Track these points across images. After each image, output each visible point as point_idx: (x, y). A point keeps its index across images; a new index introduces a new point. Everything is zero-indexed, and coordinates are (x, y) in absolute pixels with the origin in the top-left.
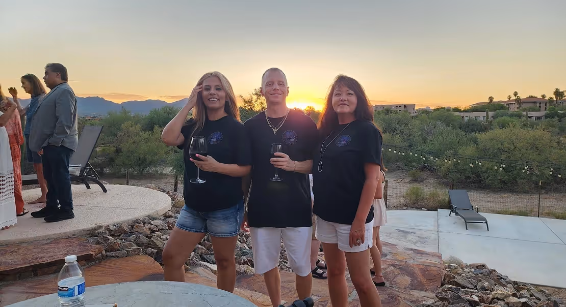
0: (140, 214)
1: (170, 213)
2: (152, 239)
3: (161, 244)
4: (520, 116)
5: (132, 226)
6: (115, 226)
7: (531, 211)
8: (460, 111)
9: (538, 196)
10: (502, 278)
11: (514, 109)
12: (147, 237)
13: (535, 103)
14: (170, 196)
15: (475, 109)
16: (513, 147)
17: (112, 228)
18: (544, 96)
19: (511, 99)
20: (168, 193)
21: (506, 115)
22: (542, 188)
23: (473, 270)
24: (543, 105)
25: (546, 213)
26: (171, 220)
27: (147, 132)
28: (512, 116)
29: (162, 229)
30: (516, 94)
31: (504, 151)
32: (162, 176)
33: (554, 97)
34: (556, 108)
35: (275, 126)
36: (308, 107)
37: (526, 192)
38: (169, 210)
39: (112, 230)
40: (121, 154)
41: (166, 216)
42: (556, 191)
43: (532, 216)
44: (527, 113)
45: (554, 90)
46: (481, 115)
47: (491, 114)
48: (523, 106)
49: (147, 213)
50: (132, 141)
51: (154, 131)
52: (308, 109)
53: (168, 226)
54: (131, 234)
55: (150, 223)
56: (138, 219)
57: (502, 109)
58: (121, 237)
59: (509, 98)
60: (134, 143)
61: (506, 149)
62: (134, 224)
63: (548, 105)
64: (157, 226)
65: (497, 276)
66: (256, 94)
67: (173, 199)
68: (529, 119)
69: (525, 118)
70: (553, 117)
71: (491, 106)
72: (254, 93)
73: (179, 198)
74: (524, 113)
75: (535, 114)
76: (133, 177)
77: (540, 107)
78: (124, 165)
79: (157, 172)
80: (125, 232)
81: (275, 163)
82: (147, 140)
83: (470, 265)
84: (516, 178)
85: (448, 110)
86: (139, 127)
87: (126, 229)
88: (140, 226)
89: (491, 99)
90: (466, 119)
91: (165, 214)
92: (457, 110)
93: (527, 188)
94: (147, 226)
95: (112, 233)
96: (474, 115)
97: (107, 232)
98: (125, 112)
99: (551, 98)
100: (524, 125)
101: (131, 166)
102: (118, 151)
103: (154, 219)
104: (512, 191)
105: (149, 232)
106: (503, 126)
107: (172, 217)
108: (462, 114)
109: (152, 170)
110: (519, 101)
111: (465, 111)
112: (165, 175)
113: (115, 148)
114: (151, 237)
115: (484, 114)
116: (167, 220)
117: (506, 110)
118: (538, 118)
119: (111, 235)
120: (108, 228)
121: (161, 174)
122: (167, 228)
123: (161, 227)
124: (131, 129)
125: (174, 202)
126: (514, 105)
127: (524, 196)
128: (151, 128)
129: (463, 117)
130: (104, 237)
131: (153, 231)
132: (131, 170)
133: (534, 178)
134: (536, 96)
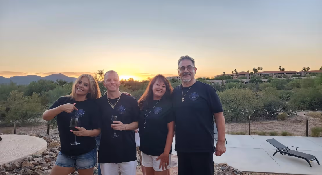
0: (26, 154)
1: (47, 152)
2: (35, 171)
3: (41, 173)
4: (238, 82)
5: (21, 163)
6: (9, 164)
7: (246, 132)
8: (209, 79)
9: (248, 124)
10: (235, 171)
11: (235, 78)
12: (32, 169)
13: (245, 75)
14: (46, 140)
15: (217, 78)
16: (235, 99)
17: (7, 166)
18: (248, 72)
19: (234, 73)
20: (44, 138)
21: (231, 81)
22: (250, 119)
23: (220, 167)
24: (248, 76)
25: (253, 132)
26: (47, 156)
27: (28, 97)
28: (234, 81)
29: (42, 163)
30: (235, 70)
31: (231, 101)
32: (39, 124)
33: (253, 72)
34: (255, 77)
35: (113, 104)
36: (130, 78)
37: (243, 122)
38: (46, 150)
39: (7, 167)
40: (9, 111)
41: (44, 154)
42: (257, 120)
43: (247, 135)
44: (241, 80)
45: (253, 68)
46: (220, 81)
47: (224, 81)
48: (240, 77)
49: (31, 153)
50: (17, 102)
51: (33, 95)
52: (130, 79)
53: (46, 161)
54: (20, 169)
55: (33, 160)
56: (25, 158)
57: (230, 78)
58: (14, 171)
59: (233, 73)
60: (19, 104)
61: (233, 100)
62: (22, 162)
63: (250, 76)
64: (38, 162)
65: (233, 169)
66: (99, 73)
67: (48, 142)
68: (243, 83)
69: (240, 83)
70: (253, 82)
71: (224, 77)
72: (98, 73)
73: (52, 141)
74: (240, 80)
75: (245, 81)
76: (18, 126)
77: (247, 77)
78: (12, 118)
79: (35, 121)
80: (17, 168)
81: (113, 127)
82: (28, 102)
83: (219, 165)
84: (238, 114)
85: (204, 79)
86: (22, 94)
87: (18, 166)
88: (27, 163)
89: (224, 73)
90: (213, 84)
91: (43, 152)
92: (208, 79)
93: (243, 120)
94: (32, 162)
95: (8, 169)
96: (217, 81)
97: (4, 169)
98: (12, 84)
99: (252, 72)
100: (240, 86)
101: (17, 119)
102: (8, 110)
103: (36, 157)
104: (237, 122)
105: (33, 166)
106: (230, 87)
107: (48, 154)
108: (211, 81)
109: (32, 120)
110: (237, 74)
111: (212, 80)
112: (41, 123)
113: (6, 108)
114: (34, 169)
115: (221, 81)
116: (45, 156)
117: (232, 79)
118: (246, 83)
119: (7, 171)
120: (4, 166)
121: (38, 123)
122: (45, 162)
123: (40, 162)
124: (16, 95)
125: (49, 144)
126: (235, 76)
127: (243, 124)
128: (31, 94)
129: (211, 83)
130: (2, 172)
131: (35, 165)
132: (17, 121)
133: (247, 115)
134: (245, 71)
